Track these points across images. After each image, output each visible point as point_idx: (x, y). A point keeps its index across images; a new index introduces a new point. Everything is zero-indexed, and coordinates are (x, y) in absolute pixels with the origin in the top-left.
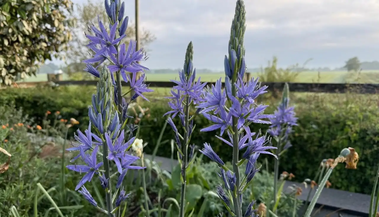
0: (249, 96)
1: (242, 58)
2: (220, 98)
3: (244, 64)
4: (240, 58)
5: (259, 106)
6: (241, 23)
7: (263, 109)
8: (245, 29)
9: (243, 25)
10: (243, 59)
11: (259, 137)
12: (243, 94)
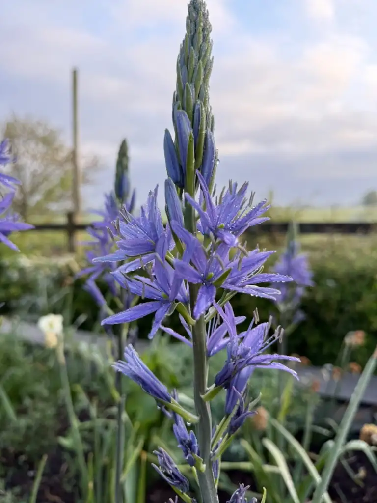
0: (226, 229)
1: (206, 134)
2: (156, 235)
3: (213, 149)
4: (202, 134)
5: (250, 254)
6: (200, 51)
7: (261, 260)
8: (211, 66)
9: (205, 55)
10: (209, 137)
11: (255, 326)
12: (211, 225)
